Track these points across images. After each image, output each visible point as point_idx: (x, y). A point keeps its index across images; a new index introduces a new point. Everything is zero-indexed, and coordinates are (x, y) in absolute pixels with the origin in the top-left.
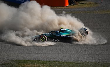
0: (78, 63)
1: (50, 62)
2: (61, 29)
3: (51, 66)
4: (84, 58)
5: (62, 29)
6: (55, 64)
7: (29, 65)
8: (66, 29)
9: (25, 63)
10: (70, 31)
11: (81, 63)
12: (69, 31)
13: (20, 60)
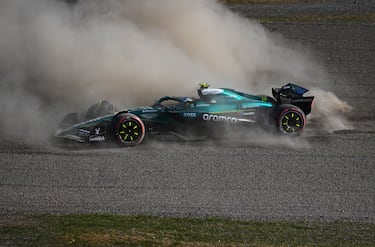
0: (306, 229)
1: (192, 221)
2: (202, 87)
3: (196, 238)
4: (333, 207)
5: (205, 90)
6: (211, 231)
7: (107, 236)
8: (221, 91)
9: (89, 226)
10: (239, 98)
11: (318, 228)
12: (235, 96)
13: (69, 216)
